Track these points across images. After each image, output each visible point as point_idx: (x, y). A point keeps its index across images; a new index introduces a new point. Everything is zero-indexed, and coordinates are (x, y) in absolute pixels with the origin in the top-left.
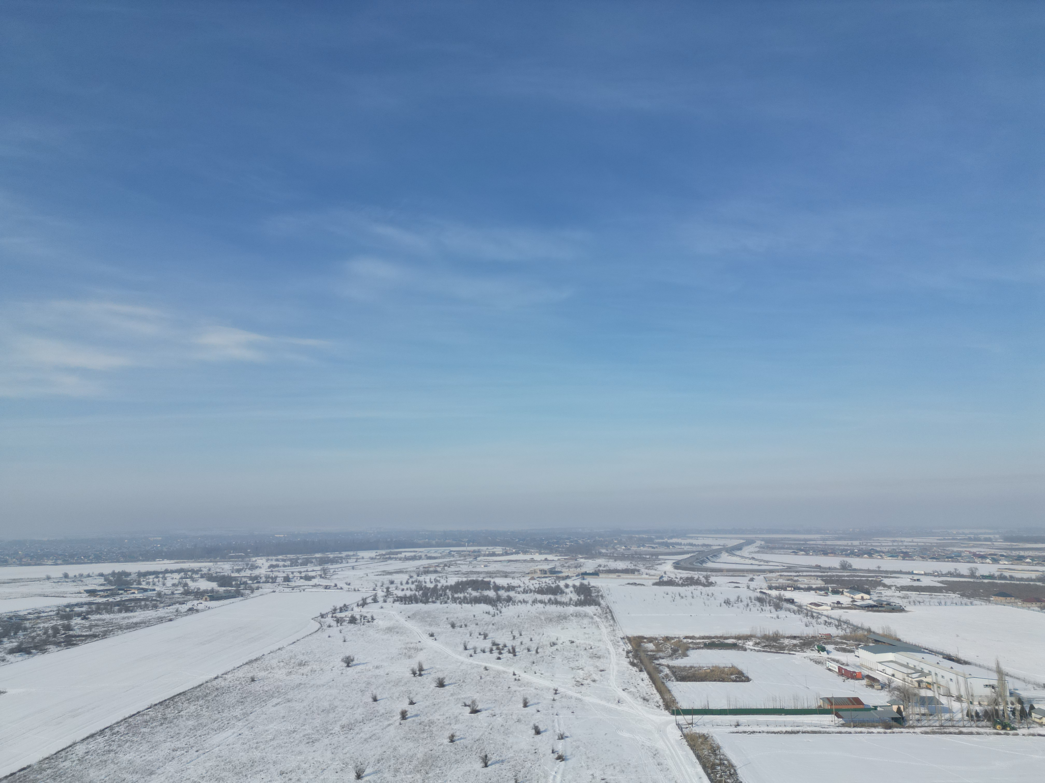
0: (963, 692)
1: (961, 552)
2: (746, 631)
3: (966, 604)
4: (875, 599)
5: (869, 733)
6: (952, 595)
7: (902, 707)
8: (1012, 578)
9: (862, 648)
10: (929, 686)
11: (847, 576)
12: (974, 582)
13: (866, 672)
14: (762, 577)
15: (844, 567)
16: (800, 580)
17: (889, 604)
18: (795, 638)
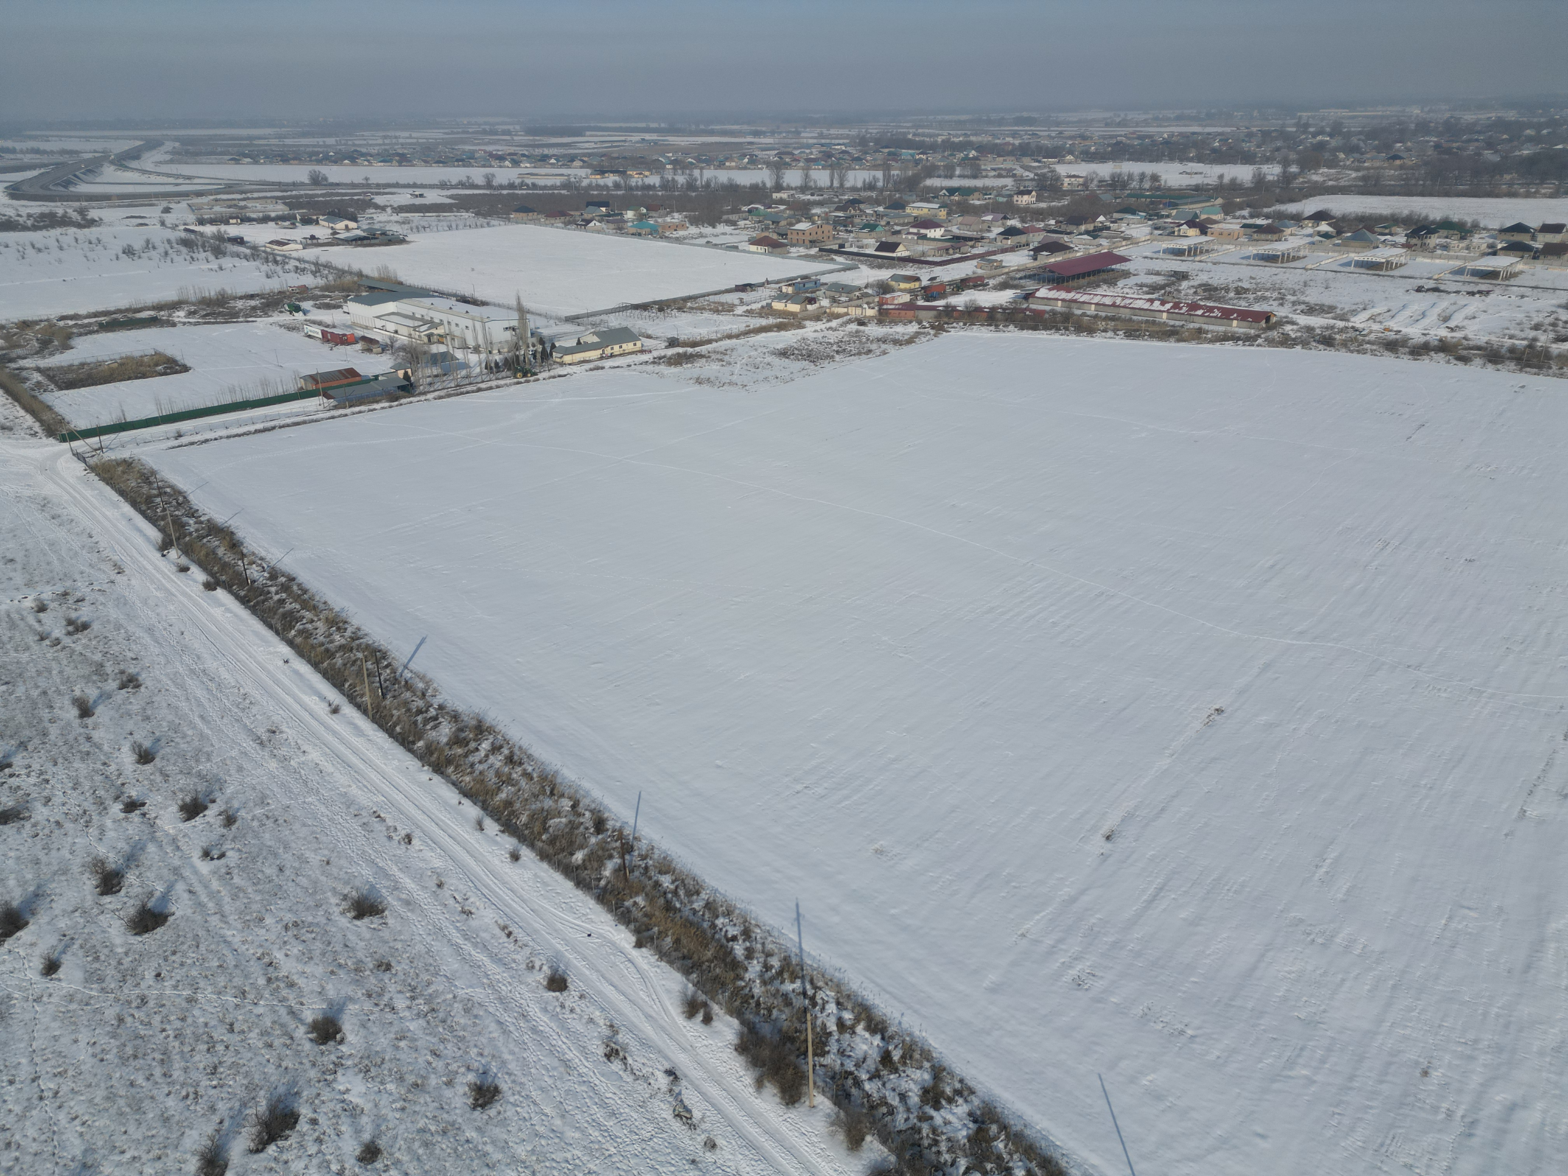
0: (481, 341)
1: (474, 151)
2: (171, 295)
3: (482, 226)
4: (365, 227)
5: (370, 410)
6: (465, 215)
7: (409, 371)
8: (534, 186)
9: (352, 300)
10: (441, 339)
11: (322, 195)
12: (491, 195)
13: (360, 333)
14: (184, 204)
15: (317, 181)
16: (250, 205)
17: (384, 234)
18: (252, 297)
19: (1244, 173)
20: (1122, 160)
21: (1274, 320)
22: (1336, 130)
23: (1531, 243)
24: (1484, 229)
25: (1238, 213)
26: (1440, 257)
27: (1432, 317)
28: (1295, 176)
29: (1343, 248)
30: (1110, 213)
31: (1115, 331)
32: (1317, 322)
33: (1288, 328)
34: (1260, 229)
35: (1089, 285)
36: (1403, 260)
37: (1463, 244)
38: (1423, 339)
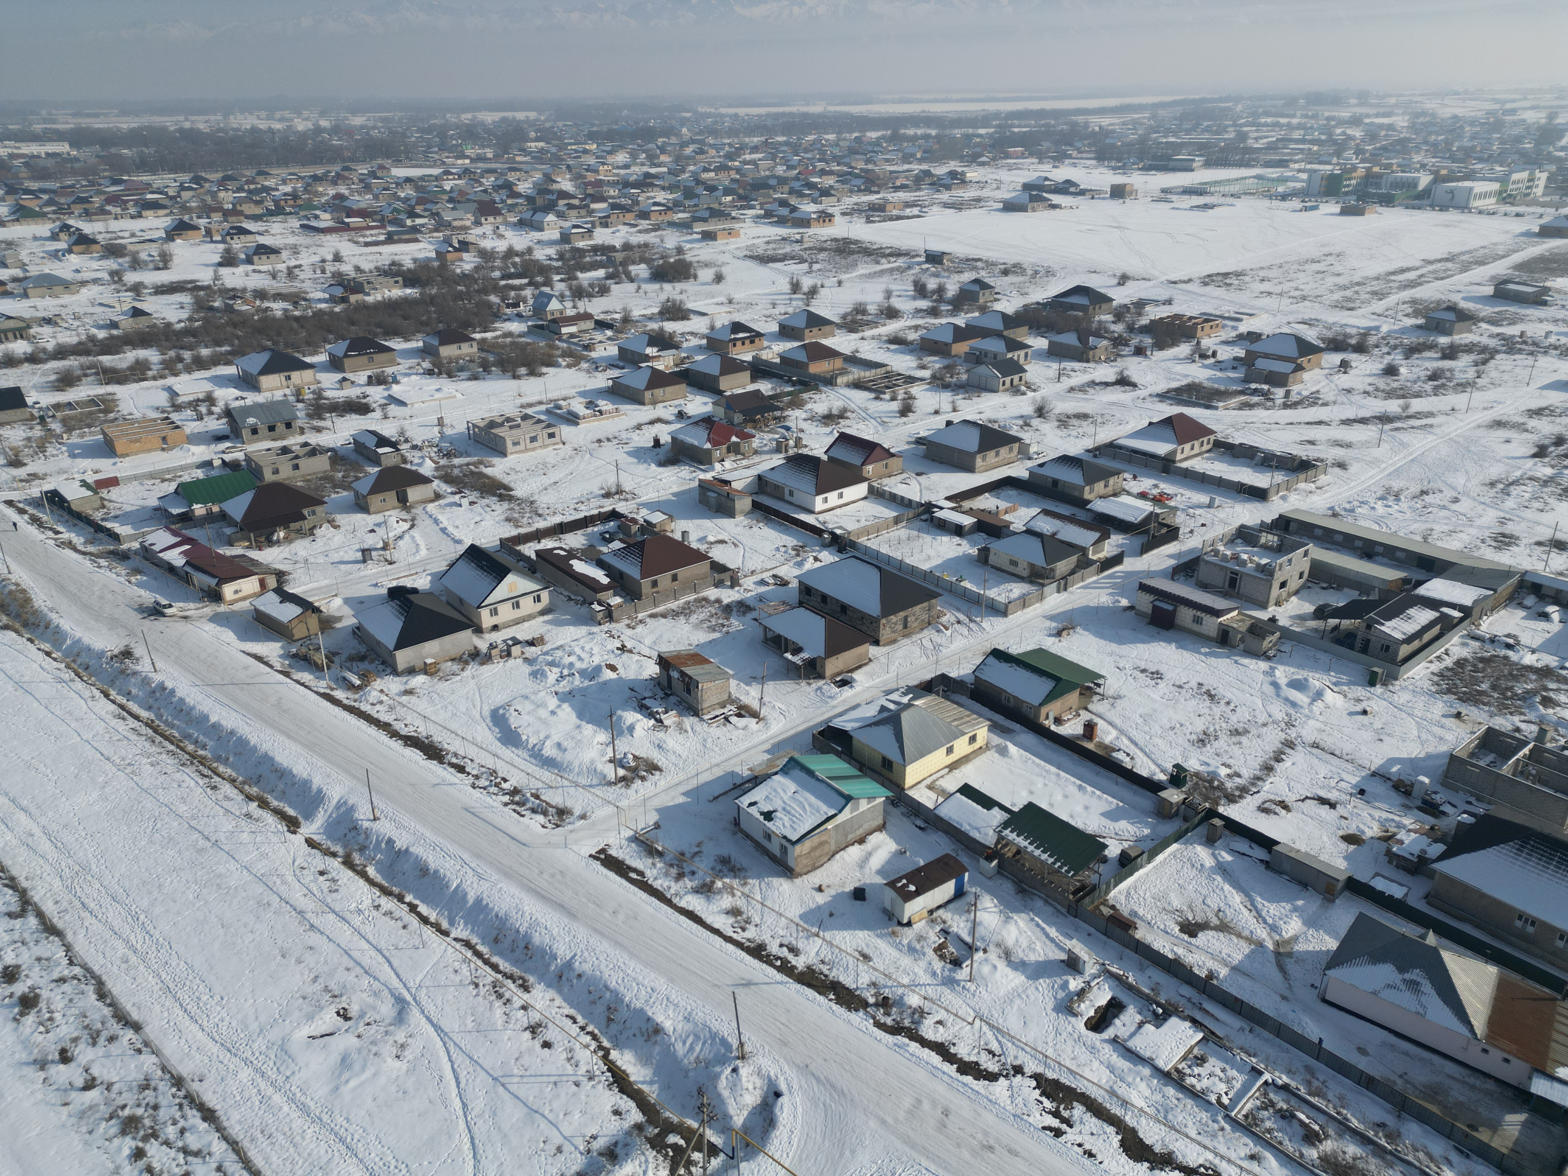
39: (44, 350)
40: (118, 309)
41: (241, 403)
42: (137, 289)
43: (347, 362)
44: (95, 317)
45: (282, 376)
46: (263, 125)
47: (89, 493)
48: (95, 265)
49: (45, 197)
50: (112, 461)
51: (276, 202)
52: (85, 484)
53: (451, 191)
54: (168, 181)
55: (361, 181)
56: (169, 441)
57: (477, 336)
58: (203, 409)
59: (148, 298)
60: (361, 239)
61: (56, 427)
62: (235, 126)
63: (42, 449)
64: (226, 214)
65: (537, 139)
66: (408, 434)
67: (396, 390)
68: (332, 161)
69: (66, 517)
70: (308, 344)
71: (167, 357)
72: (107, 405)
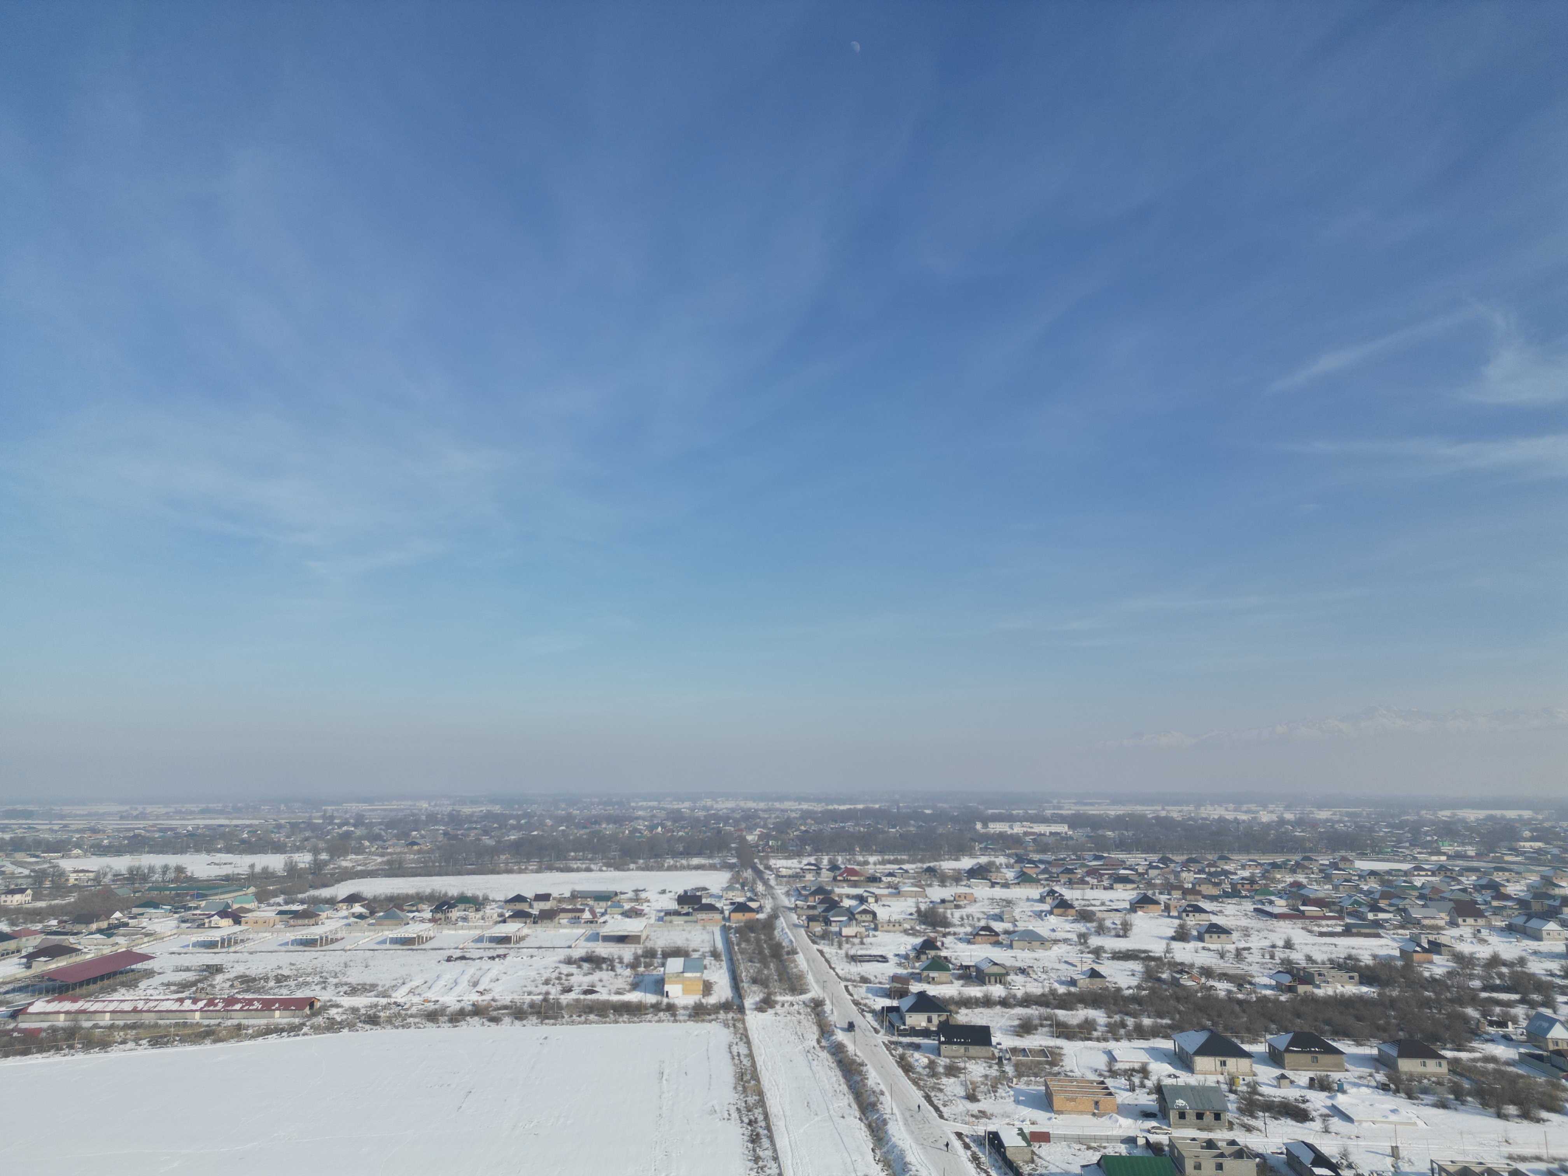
19: (276, 862)
20: (141, 853)
21: (318, 1005)
22: (359, 821)
23: (530, 910)
24: (493, 901)
25: (272, 901)
26: (462, 928)
27: (464, 984)
28: (325, 863)
29: (377, 927)
30: (129, 908)
31: (137, 1040)
32: (361, 1001)
33: (333, 1012)
34: (296, 915)
35: (103, 990)
36: (431, 934)
37: (480, 914)
38: (458, 1006)
39: (1014, 996)
40: (1079, 968)
41: (1172, 1081)
42: (1097, 952)
43: (1288, 1058)
44: (1059, 973)
45: (1218, 1060)
46: (1230, 816)
47: (1024, 1144)
48: (1068, 926)
49: (1042, 866)
50: (1048, 1115)
51: (1233, 885)
52: (1021, 1133)
53: (1422, 887)
54: (1139, 860)
55: (1321, 871)
56: (1101, 1107)
57: (1449, 1054)
58: (1136, 1080)
59: (1106, 962)
60: (1316, 929)
61: (1009, 1069)
62: (1204, 816)
63: (994, 1089)
64: (1186, 892)
65: (1533, 839)
66: (1352, 1158)
67: (1341, 1100)
68: (1292, 850)
69: (1001, 1163)
70: (1249, 1030)
71: (1112, 1020)
72: (1053, 1057)
